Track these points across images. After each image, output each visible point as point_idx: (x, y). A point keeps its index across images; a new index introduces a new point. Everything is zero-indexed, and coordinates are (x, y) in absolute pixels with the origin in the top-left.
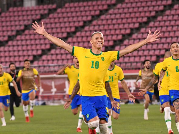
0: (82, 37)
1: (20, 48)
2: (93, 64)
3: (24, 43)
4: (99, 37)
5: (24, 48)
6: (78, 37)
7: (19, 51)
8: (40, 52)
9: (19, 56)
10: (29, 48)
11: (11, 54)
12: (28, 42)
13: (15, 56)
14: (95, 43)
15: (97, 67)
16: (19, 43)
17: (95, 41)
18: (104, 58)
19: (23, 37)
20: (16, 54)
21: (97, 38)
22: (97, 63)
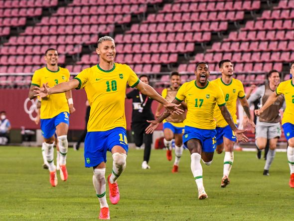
0: (274, 20)
1: (153, 38)
2: (108, 86)
3: (161, 28)
4: (110, 46)
5: (162, 38)
6: (265, 20)
7: (151, 43)
8: (190, 47)
9: (152, 54)
10: (170, 38)
11: (136, 49)
12: (170, 28)
13: (143, 54)
14: (104, 54)
15: (115, 88)
16: (152, 28)
17: (104, 51)
18: (122, 75)
19: (160, 18)
20: (145, 48)
21: (107, 48)
22: (114, 82)
